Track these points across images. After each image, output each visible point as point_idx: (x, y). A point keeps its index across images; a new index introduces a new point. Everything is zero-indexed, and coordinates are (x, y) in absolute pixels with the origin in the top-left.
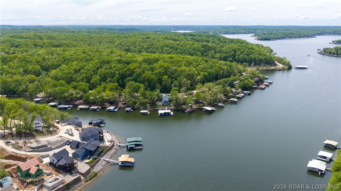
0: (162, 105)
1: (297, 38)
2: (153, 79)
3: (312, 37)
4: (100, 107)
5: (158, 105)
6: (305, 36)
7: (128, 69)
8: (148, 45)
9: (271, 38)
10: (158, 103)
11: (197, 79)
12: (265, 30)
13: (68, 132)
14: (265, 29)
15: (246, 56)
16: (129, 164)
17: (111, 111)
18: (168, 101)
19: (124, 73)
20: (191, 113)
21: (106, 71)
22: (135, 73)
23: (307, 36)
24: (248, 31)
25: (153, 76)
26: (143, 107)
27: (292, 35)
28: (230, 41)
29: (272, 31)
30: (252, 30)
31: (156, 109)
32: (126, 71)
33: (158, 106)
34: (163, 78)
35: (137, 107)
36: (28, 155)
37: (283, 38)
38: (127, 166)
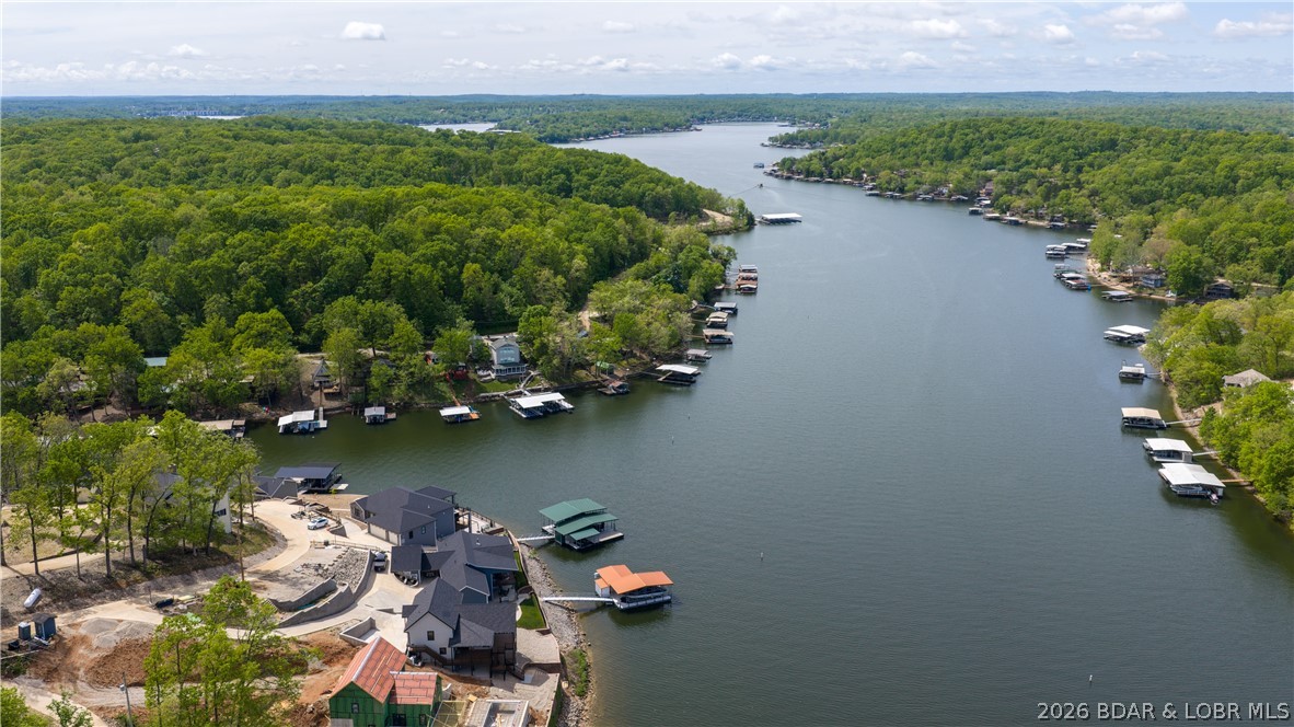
0: (499, 378)
1: (647, 132)
2: (425, 283)
3: (688, 128)
4: (242, 422)
5: (485, 382)
6: (667, 125)
7: (293, 251)
8: (186, 164)
9: (572, 133)
10: (480, 373)
11: (577, 271)
12: (518, 110)
13: (323, 524)
14: (516, 106)
15: (611, 188)
16: (655, 597)
17: (304, 432)
18: (518, 360)
19: (280, 269)
20: (627, 393)
21: (195, 263)
22: (333, 263)
23: (675, 127)
24: (462, 112)
25: (424, 270)
26: (429, 399)
27: (629, 124)
28: (484, 141)
29: (544, 111)
30: (474, 109)
31: (484, 397)
32: (284, 262)
33: (484, 385)
34: (464, 276)
35: (402, 399)
36: (301, 639)
37: (606, 133)
38: (650, 605)
